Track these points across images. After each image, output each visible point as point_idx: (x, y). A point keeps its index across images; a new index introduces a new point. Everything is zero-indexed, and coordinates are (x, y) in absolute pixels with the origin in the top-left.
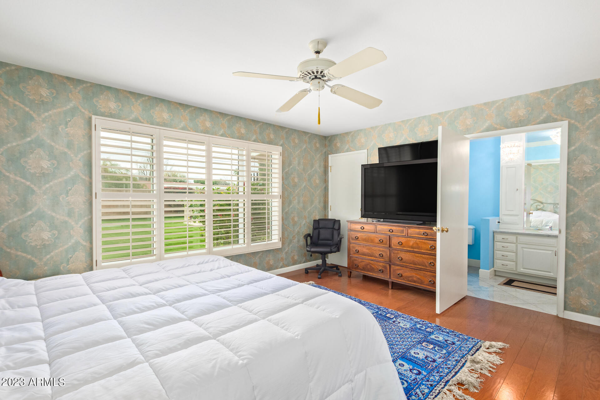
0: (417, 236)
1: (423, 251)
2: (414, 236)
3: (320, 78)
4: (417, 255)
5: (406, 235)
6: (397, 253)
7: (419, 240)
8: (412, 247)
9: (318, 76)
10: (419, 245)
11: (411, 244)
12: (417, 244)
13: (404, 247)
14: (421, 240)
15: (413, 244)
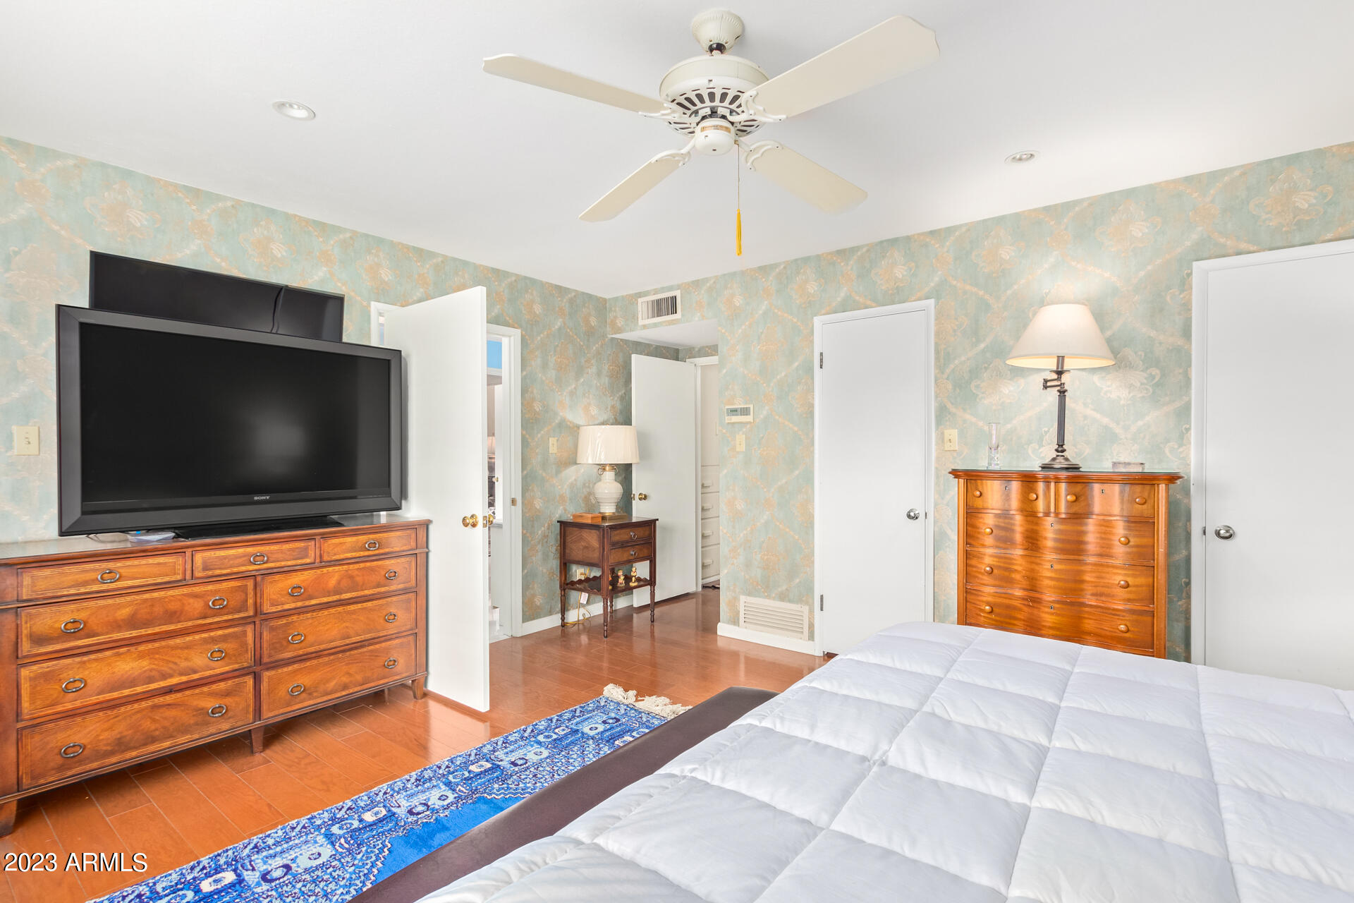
0: (349, 555)
1: (367, 592)
2: (342, 556)
3: (724, 117)
4: (352, 607)
5: (318, 560)
6: (287, 625)
7: (357, 566)
8: (337, 591)
9: (721, 111)
10: (358, 579)
11: (332, 582)
12: (351, 577)
13: (311, 598)
14: (362, 565)
15: (339, 582)
